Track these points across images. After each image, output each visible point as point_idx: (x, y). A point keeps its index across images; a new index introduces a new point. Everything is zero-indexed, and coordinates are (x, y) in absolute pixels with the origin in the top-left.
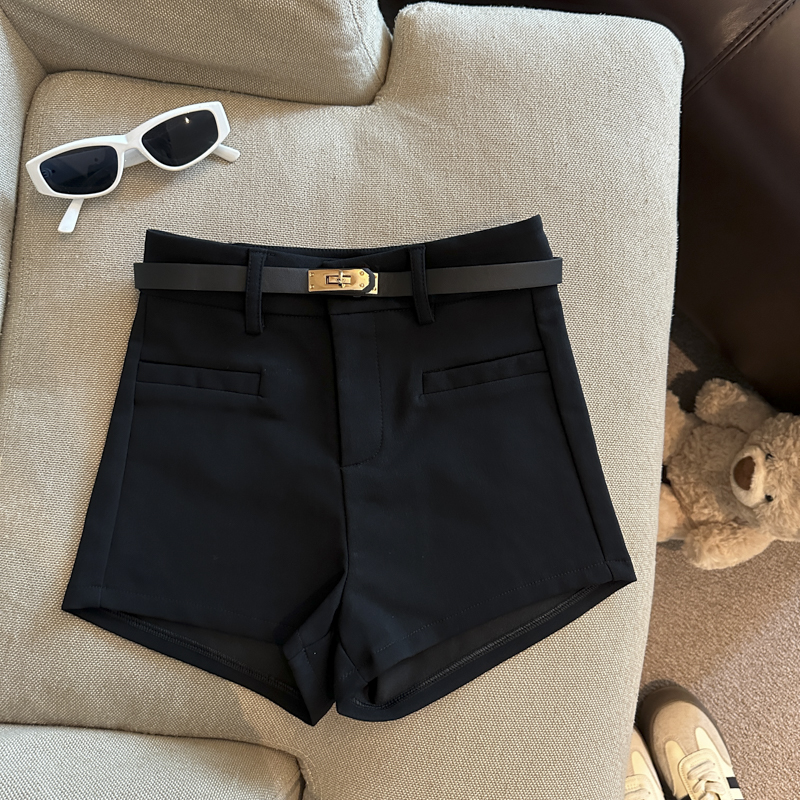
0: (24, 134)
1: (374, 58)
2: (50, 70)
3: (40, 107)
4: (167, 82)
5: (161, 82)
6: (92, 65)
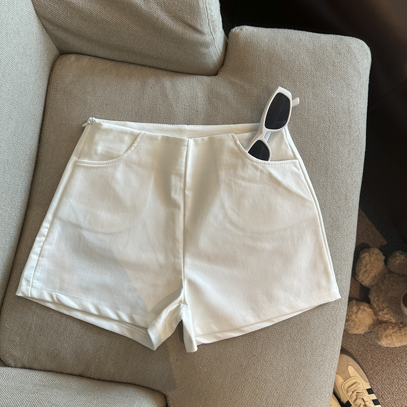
0: (49, 83)
2: (63, 53)
3: (57, 71)
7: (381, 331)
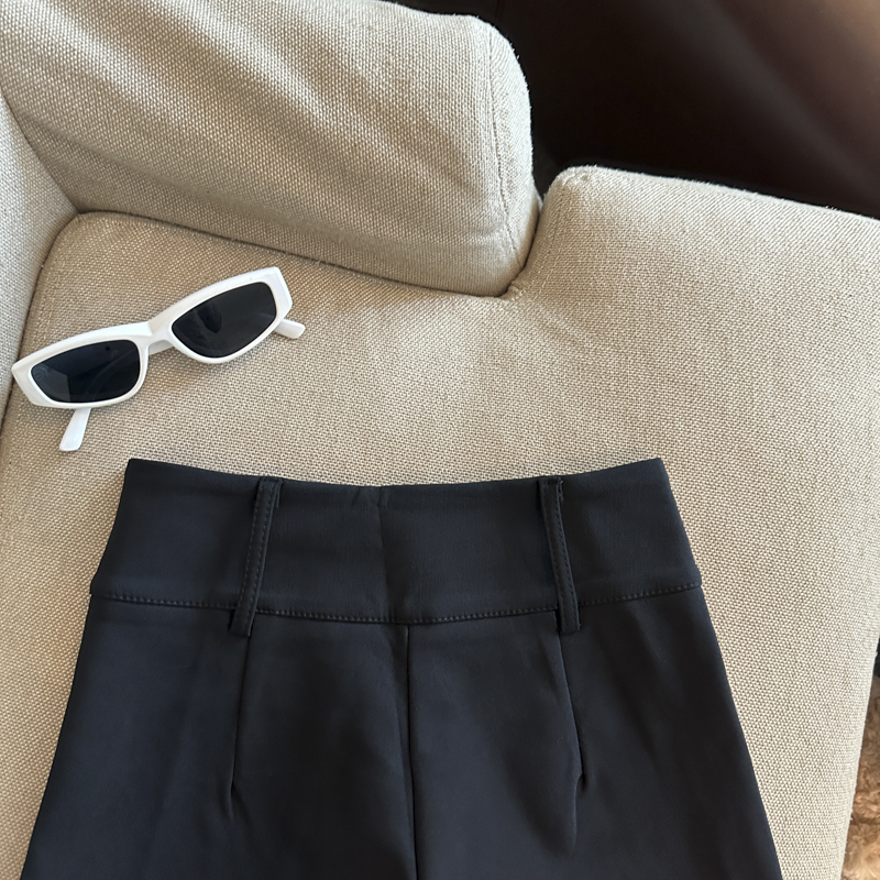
0: (34, 293)
1: (517, 240)
2: (82, 210)
3: (59, 262)
4: (236, 240)
5: (229, 239)
6: (139, 210)
7: (857, 842)
